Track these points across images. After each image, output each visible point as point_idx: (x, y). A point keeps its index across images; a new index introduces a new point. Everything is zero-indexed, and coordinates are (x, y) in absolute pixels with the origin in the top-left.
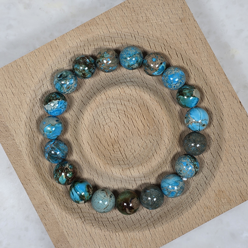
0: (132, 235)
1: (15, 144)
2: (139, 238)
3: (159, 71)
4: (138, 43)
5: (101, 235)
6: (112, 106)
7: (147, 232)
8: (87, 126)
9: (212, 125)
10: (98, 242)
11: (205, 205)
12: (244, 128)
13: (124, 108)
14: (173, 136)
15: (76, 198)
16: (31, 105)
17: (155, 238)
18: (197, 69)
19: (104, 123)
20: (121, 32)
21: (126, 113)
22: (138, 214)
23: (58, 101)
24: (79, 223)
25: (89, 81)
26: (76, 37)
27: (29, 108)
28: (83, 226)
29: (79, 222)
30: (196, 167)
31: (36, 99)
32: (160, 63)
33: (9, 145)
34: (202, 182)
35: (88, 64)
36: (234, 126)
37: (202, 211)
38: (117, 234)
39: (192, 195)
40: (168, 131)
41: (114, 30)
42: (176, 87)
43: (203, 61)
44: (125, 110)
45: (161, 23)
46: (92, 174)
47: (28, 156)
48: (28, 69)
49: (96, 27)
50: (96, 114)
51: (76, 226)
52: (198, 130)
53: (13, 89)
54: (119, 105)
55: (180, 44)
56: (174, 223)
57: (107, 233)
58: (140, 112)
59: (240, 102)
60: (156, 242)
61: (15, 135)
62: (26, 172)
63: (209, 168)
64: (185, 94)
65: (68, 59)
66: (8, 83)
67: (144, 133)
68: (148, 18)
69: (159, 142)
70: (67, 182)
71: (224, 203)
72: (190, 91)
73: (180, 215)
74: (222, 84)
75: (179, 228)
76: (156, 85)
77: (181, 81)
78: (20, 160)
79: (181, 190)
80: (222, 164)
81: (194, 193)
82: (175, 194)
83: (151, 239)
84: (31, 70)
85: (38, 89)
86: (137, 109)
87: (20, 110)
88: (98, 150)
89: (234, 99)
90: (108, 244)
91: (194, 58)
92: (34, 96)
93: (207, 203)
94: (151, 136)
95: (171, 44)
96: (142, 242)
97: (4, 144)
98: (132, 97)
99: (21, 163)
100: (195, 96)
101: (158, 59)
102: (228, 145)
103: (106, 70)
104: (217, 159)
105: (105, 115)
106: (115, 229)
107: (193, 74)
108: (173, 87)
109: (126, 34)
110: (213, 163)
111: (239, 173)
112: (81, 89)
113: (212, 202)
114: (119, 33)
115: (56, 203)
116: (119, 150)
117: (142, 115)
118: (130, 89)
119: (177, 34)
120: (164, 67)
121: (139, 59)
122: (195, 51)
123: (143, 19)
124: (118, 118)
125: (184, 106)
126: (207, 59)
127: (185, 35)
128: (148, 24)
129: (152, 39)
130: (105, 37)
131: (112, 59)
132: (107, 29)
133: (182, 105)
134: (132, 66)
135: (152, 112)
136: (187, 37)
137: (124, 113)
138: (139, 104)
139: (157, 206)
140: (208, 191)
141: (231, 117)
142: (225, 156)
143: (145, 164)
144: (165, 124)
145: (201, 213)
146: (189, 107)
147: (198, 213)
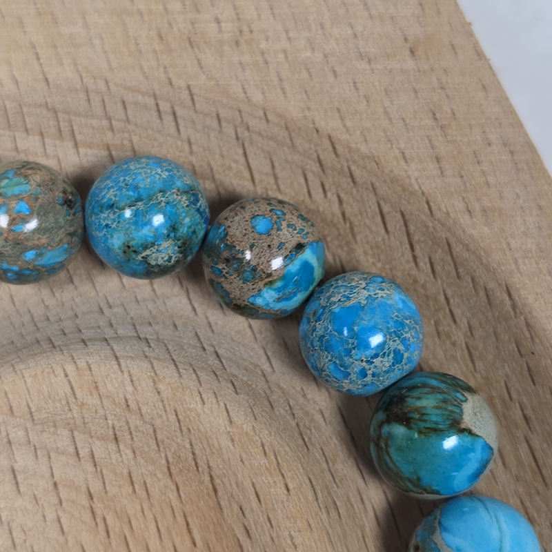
3: (285, 287)
4: (191, 153)
6: (23, 459)
13: (89, 476)
18: (482, 293)
20: (104, 89)
21: (98, 507)
32: (294, 242)
42: (369, 378)
43: (517, 255)
44: (96, 487)
45: (309, 54)
54: (61, 458)
55: (402, 162)
58: (175, 502)
64: (417, 416)
68: (245, 28)
72: (445, 401)
76: (266, 367)
77: (401, 347)
86: (160, 484)
95: (355, 162)
98: (134, 421)
100: (475, 430)
101: (284, 224)
103: (5, 266)
107: (463, 323)
108: (353, 377)
109: (129, 98)
114: (98, 92)
117: (180, 519)
118: (126, 375)
119: (386, 113)
120: (312, 268)
121: (187, 220)
122: (478, 200)
123: (220, 31)
124: (53, 533)
125: (410, 485)
126: (538, 245)
127: (429, 122)
128: (246, 58)
129: (260, 134)
130: (25, 110)
131: (41, 206)
132: (37, 67)
133: (401, 478)
134: (148, 252)
135: (236, 508)
136: (438, 132)
137: (86, 503)
138: (171, 460)
146: (436, 492)
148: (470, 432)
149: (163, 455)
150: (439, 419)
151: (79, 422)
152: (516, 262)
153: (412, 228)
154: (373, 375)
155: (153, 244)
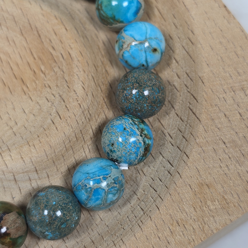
9: (174, 61)
11: (172, 218)
14: (93, 84)
30: (145, 135)
34: (162, 173)
36: (218, 52)
37: (167, 233)
39: (143, 203)
40: (82, 72)
52: (145, 63)
59: (225, 7)
63: (176, 143)
67: (35, 87)
69: (64, 96)
71: (215, 211)
73: (117, 246)
79: (115, 185)
80: (201, 128)
81: (148, 198)
82: (103, 194)
86: (19, 40)
93: (176, 213)
102: (210, 90)
104: (189, 121)
110: (183, 130)
111: (239, 143)
113: (187, 210)
117: (28, 51)
125: (112, 21)
135: (48, 40)
138: (22, 29)
139: (63, 226)
140: (175, 186)
141: (210, 35)
142: (205, 111)
143: (36, 142)
144: (75, 60)
145: (166, 238)
146: (122, 22)
147: (159, 237)
149: (19, 27)
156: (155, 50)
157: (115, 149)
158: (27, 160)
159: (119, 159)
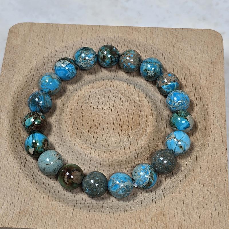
0: (55, 204)
1: (12, 78)
2: (60, 211)
3: (168, 86)
4: (165, 64)
5: (28, 188)
6: (111, 96)
7: (70, 210)
8: (80, 97)
9: (189, 159)
10: (21, 193)
11: (140, 217)
12: (218, 171)
13: (120, 104)
14: (147, 145)
15: (29, 142)
16: (46, 59)
17: (74, 219)
18: (203, 105)
19: (96, 107)
20: (155, 47)
21: (119, 110)
22: (73, 196)
23: (70, 63)
24: (16, 168)
25: (105, 73)
26: (116, 32)
27: (43, 60)
28: (18, 171)
29: (17, 166)
30: (152, 177)
31: (53, 58)
32: (174, 80)
33: (6, 77)
34: (150, 199)
35: (113, 50)
36: (209, 166)
37: (133, 221)
38: (42, 196)
39: (133, 205)
40: (146, 138)
41: (151, 42)
42: (175, 106)
43: (212, 101)
44: (121, 106)
45: (193, 56)
46: (56, 140)
47: (15, 92)
48: (63, 34)
49: (137, 34)
50: (93, 94)
51: (12, 168)
52: (174, 150)
53: (41, 41)
54: (117, 99)
55: (200, 79)
56: (100, 216)
57: (35, 190)
58: (132, 114)
59: (226, 149)
60: (73, 223)
61: (17, 72)
62: (4, 103)
63: (164, 191)
65: (99, 46)
66: (40, 35)
67: (124, 133)
68: (184, 48)
69: (132, 143)
70: (31, 126)
71: (159, 226)
72: (186, 113)
73: (110, 213)
74: (218, 126)
75: (102, 223)
76: (159, 103)
78: (7, 92)
79: (126, 188)
80: (178, 191)
81: (136, 205)
82: (118, 188)
83: (69, 218)
84: (65, 35)
85: (61, 52)
86: (131, 110)
87: (35, 57)
88: (76, 121)
89: (222, 144)
90: (29, 200)
91: (206, 94)
92: (53, 54)
93: (143, 216)
94: (128, 137)
96: (60, 217)
97: (3, 74)
98: (133, 97)
99: (5, 95)
100: (188, 120)
101: (173, 77)
102: (194, 178)
103: (124, 64)
104: (176, 186)
105: (101, 100)
106: (44, 192)
107: (197, 110)
108: (172, 105)
109: (158, 51)
110: (171, 188)
111: (190, 207)
112: (95, 75)
113: (148, 218)
114: (154, 47)
115: (9, 140)
116: (93, 134)
117: (132, 117)
118: (135, 89)
119: (201, 70)
120: (175, 86)
121: (158, 70)
122: (210, 90)
123: (180, 46)
124: (110, 111)
125: (173, 125)
126: (216, 101)
127: (208, 75)
128: (182, 52)
129: (178, 65)
130: (140, 45)
131: (135, 57)
132: (146, 39)
133: (172, 123)
134: (148, 72)
135: (142, 117)
136: (209, 77)
137: (118, 108)
138: (135, 106)
139: (94, 190)
140: (150, 206)
141: (211, 156)
142: (185, 185)
143: (108, 153)
144: (147, 131)
145: (131, 223)
146: (177, 128)
147: (129, 221)
148: (187, 120)
150: (183, 115)
151: (123, 94)
152: (211, 102)
153: (196, 90)
154: (176, 105)
155: (150, 70)
156: (181, 147)
157: (136, 175)
158: (100, 157)
159: (135, 180)
